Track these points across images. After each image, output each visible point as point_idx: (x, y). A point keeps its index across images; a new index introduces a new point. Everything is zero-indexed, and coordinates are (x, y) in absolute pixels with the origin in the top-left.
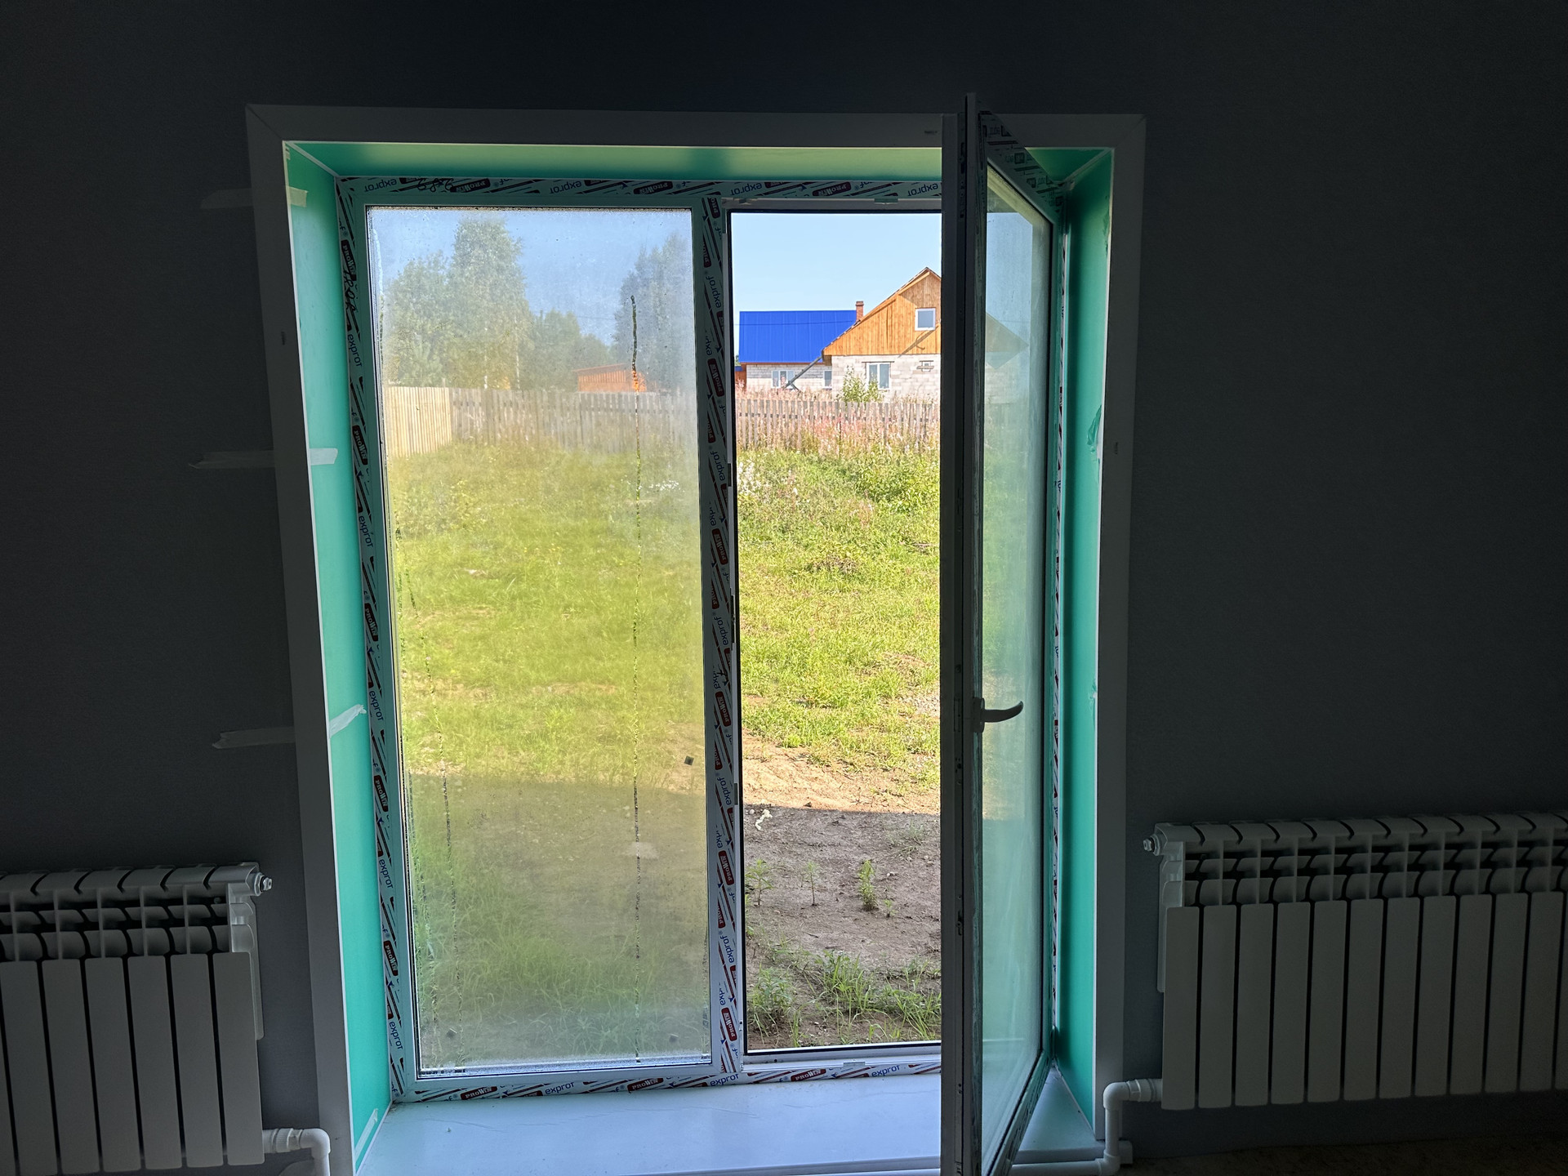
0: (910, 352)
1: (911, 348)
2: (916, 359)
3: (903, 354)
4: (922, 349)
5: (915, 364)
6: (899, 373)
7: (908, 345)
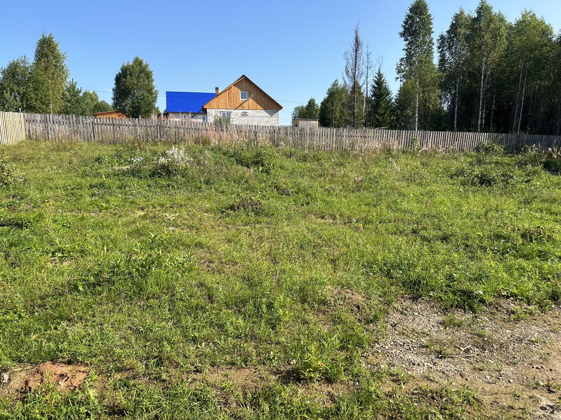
0: (238, 108)
1: (239, 107)
2: (241, 111)
3: (236, 109)
4: (243, 107)
5: (241, 113)
6: (234, 117)
7: (238, 106)
